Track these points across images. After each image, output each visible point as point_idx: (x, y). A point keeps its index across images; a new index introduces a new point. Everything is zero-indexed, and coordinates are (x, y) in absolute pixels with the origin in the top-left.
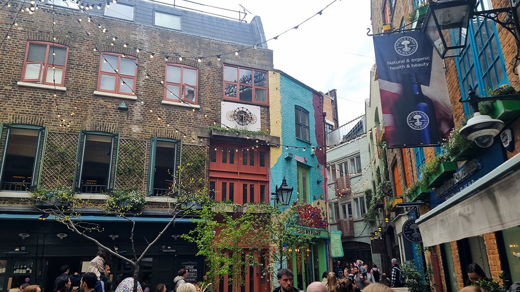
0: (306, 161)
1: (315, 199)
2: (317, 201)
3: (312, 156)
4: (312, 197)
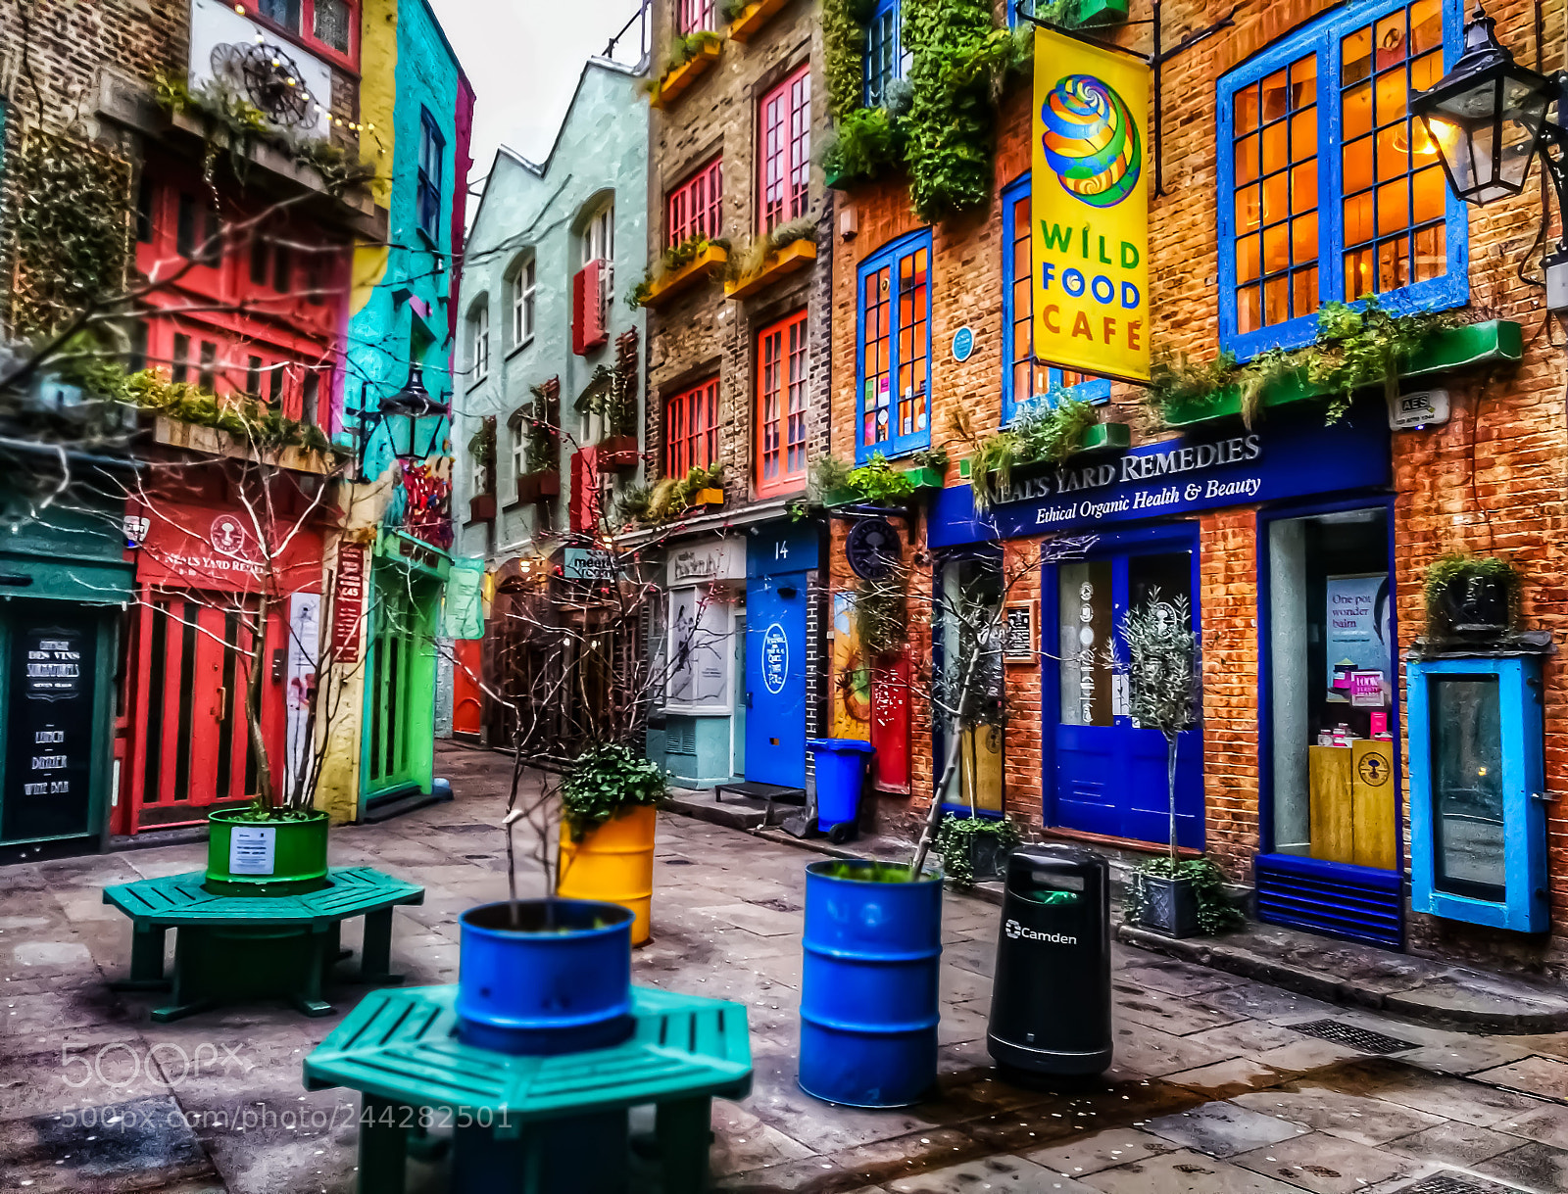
0: (428, 316)
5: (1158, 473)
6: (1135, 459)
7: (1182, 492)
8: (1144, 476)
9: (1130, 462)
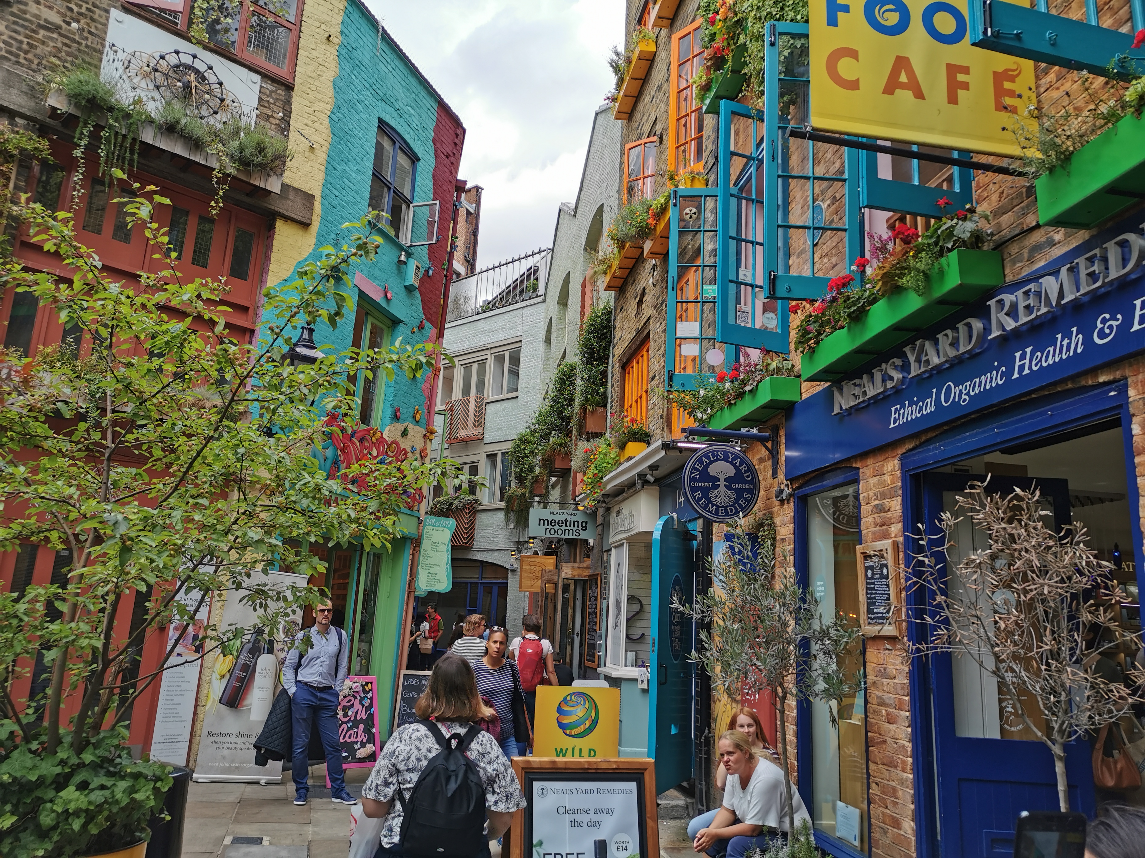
0: (388, 300)
1: (396, 417)
2: (400, 427)
3: (409, 289)
4: (389, 412)
5: (1044, 310)
6: (1008, 298)
7: (1087, 332)
8: (1024, 319)
9: (1001, 302)
